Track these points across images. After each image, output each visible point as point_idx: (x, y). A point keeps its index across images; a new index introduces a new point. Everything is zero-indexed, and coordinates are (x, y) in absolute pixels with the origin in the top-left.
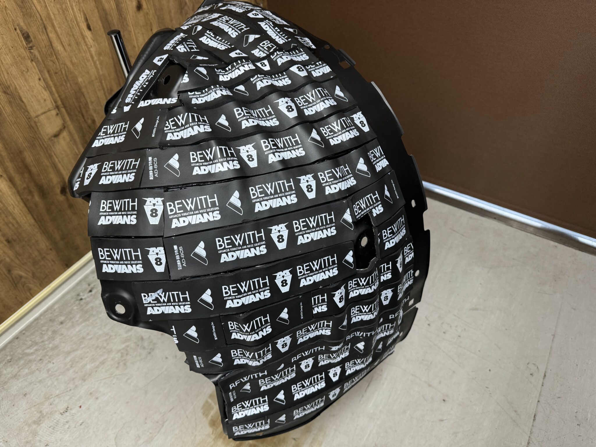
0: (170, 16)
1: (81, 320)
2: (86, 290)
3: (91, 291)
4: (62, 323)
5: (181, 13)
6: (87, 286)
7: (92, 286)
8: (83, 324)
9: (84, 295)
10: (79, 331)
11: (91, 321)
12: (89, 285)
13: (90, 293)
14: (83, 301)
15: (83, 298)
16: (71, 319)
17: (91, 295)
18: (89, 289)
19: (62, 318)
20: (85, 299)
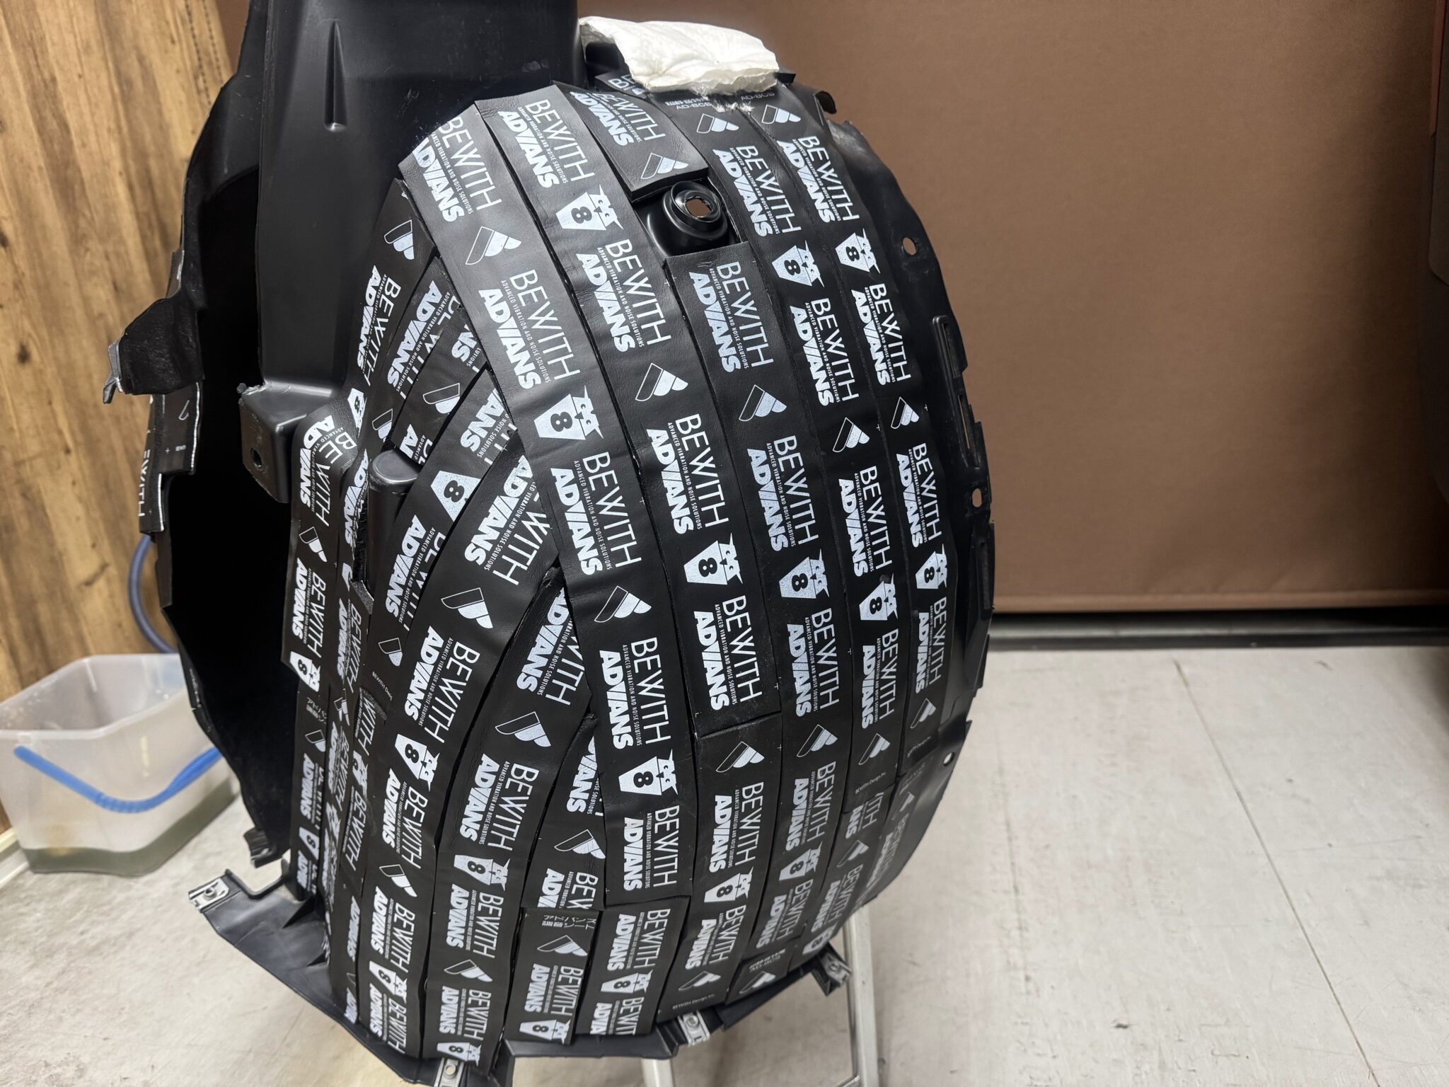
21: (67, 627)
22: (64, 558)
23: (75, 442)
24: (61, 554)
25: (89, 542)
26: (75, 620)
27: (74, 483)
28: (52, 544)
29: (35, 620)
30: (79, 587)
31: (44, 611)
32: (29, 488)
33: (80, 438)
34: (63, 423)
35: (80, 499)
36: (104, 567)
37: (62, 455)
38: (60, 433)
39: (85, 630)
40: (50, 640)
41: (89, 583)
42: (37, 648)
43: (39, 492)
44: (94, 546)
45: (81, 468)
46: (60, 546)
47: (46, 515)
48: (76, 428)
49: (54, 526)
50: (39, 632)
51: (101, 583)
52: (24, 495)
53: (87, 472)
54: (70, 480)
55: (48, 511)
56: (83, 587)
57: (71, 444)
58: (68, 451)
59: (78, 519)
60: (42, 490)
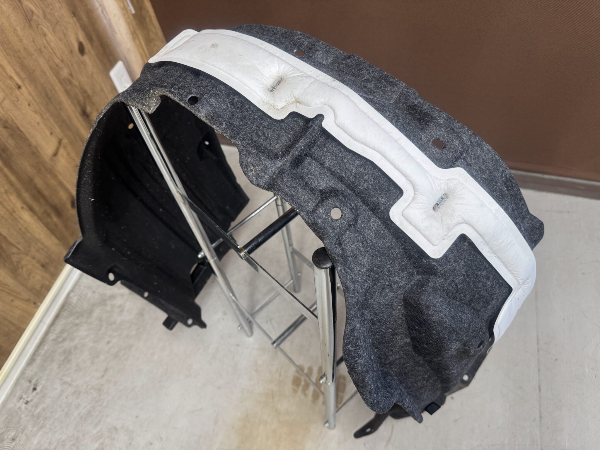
0: (18, 36)
1: (35, 429)
2: (28, 389)
3: (35, 389)
4: (13, 440)
5: (30, 26)
6: (28, 384)
7: (34, 381)
8: (40, 433)
9: (28, 397)
10: (38, 443)
11: (48, 426)
12: (30, 382)
13: (35, 392)
14: (31, 404)
15: (29, 399)
16: (23, 430)
17: (37, 394)
18: (32, 387)
19: (12, 434)
20: (32, 400)
21: (53, 182)
22: (39, 149)
23: (22, 80)
24: (36, 148)
25: (48, 133)
26: (55, 176)
27: (29, 105)
28: (30, 145)
29: (36, 188)
30: (51, 160)
31: (38, 182)
32: (6, 121)
33: (23, 76)
34: (10, 70)
35: (36, 112)
36: (60, 142)
37: (17, 92)
38: (11, 78)
39: (61, 178)
40: (46, 193)
41: (55, 154)
42: (42, 200)
43: (13, 120)
44: (51, 134)
45: (30, 94)
46: (34, 144)
47: (21, 131)
48: (18, 70)
49: (27, 136)
50: (39, 192)
51: (62, 151)
52: (5, 127)
53: (34, 94)
54: (27, 104)
55: (22, 129)
56: (53, 158)
57: (20, 83)
58: (19, 87)
59: (38, 123)
60: (13, 118)
